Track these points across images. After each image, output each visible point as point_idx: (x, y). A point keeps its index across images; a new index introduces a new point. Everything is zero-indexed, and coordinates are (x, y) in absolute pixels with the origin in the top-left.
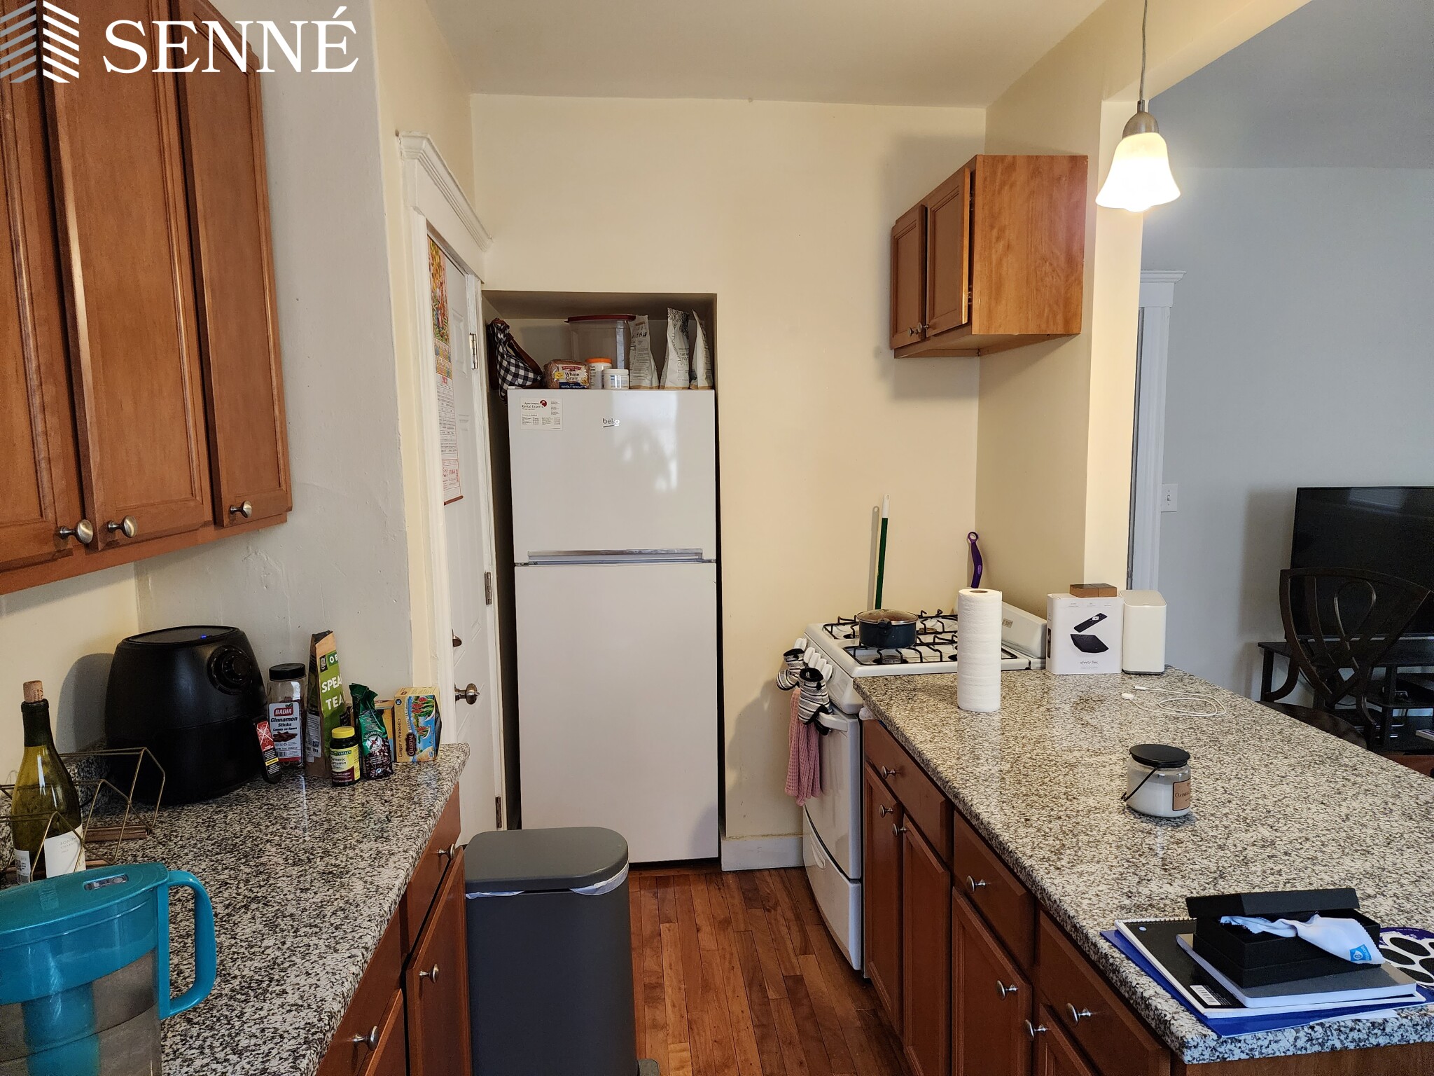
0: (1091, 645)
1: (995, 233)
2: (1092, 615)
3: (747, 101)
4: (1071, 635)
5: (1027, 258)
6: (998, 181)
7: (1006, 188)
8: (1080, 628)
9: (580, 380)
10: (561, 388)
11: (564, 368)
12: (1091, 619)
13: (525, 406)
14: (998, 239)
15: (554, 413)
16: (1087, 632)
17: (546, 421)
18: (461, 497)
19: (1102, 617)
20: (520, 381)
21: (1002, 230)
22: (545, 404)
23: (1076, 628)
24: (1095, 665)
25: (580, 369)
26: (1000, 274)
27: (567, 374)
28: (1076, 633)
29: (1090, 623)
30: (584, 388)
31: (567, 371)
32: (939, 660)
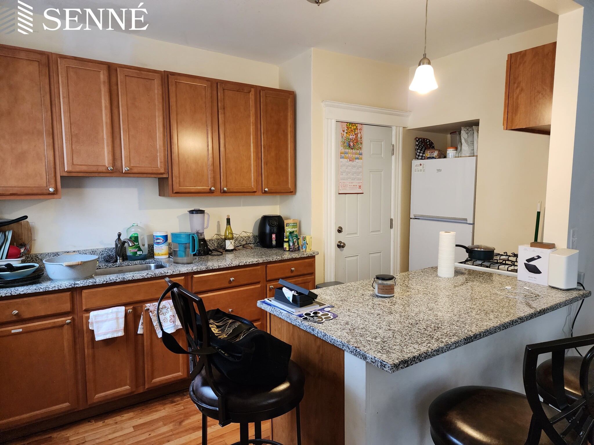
0: (534, 270)
1: (516, 85)
2: (534, 255)
3: (497, 40)
4: (524, 263)
5: (531, 93)
6: (518, 62)
7: (521, 65)
8: (529, 260)
9: (434, 156)
10: (428, 159)
11: (429, 152)
12: (534, 257)
13: (416, 166)
14: (517, 87)
15: (423, 168)
16: (532, 263)
17: (421, 170)
18: (363, 193)
19: (539, 257)
20: (420, 157)
21: (519, 83)
22: (421, 165)
23: (527, 260)
24: (535, 279)
25: (435, 152)
26: (518, 102)
27: (430, 154)
28: (527, 263)
29: (533, 259)
30: (436, 158)
31: (430, 153)
32: (497, 269)
